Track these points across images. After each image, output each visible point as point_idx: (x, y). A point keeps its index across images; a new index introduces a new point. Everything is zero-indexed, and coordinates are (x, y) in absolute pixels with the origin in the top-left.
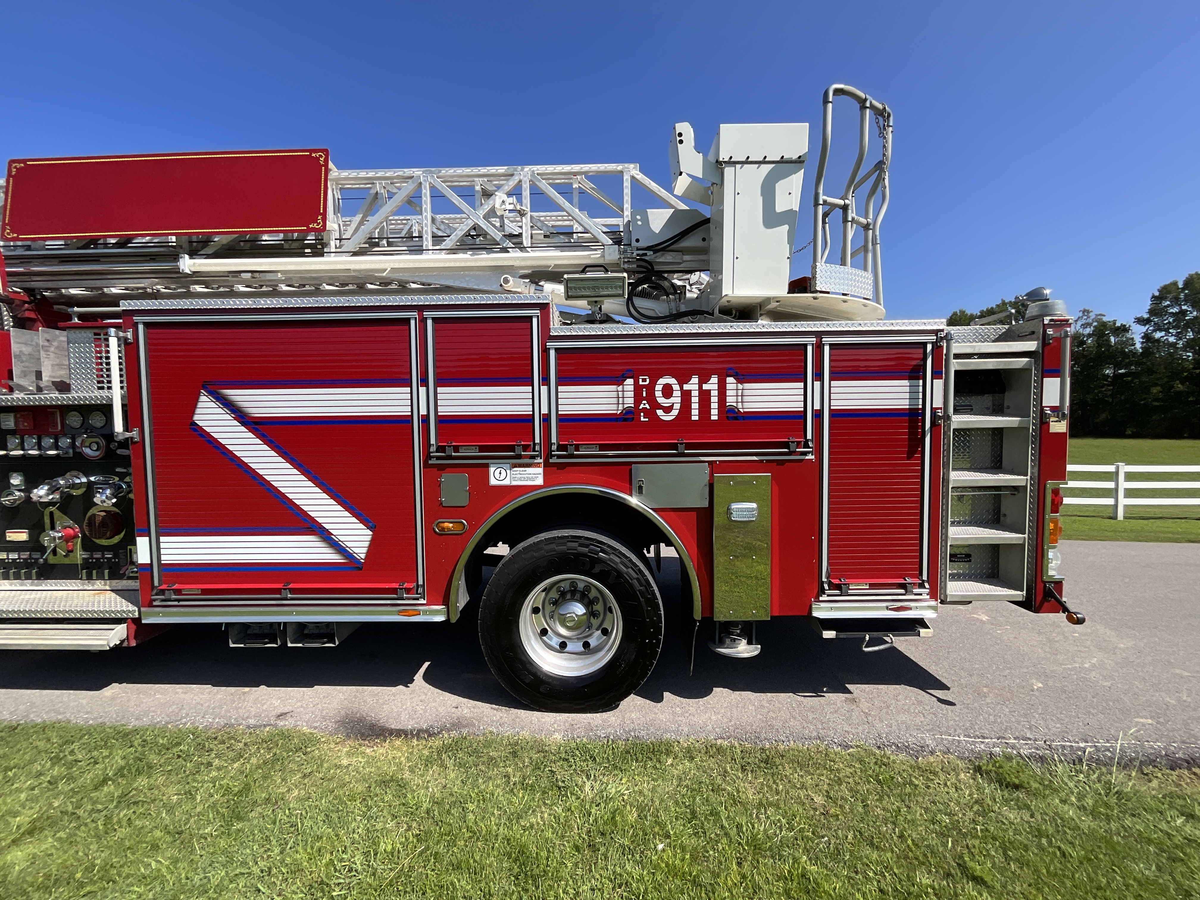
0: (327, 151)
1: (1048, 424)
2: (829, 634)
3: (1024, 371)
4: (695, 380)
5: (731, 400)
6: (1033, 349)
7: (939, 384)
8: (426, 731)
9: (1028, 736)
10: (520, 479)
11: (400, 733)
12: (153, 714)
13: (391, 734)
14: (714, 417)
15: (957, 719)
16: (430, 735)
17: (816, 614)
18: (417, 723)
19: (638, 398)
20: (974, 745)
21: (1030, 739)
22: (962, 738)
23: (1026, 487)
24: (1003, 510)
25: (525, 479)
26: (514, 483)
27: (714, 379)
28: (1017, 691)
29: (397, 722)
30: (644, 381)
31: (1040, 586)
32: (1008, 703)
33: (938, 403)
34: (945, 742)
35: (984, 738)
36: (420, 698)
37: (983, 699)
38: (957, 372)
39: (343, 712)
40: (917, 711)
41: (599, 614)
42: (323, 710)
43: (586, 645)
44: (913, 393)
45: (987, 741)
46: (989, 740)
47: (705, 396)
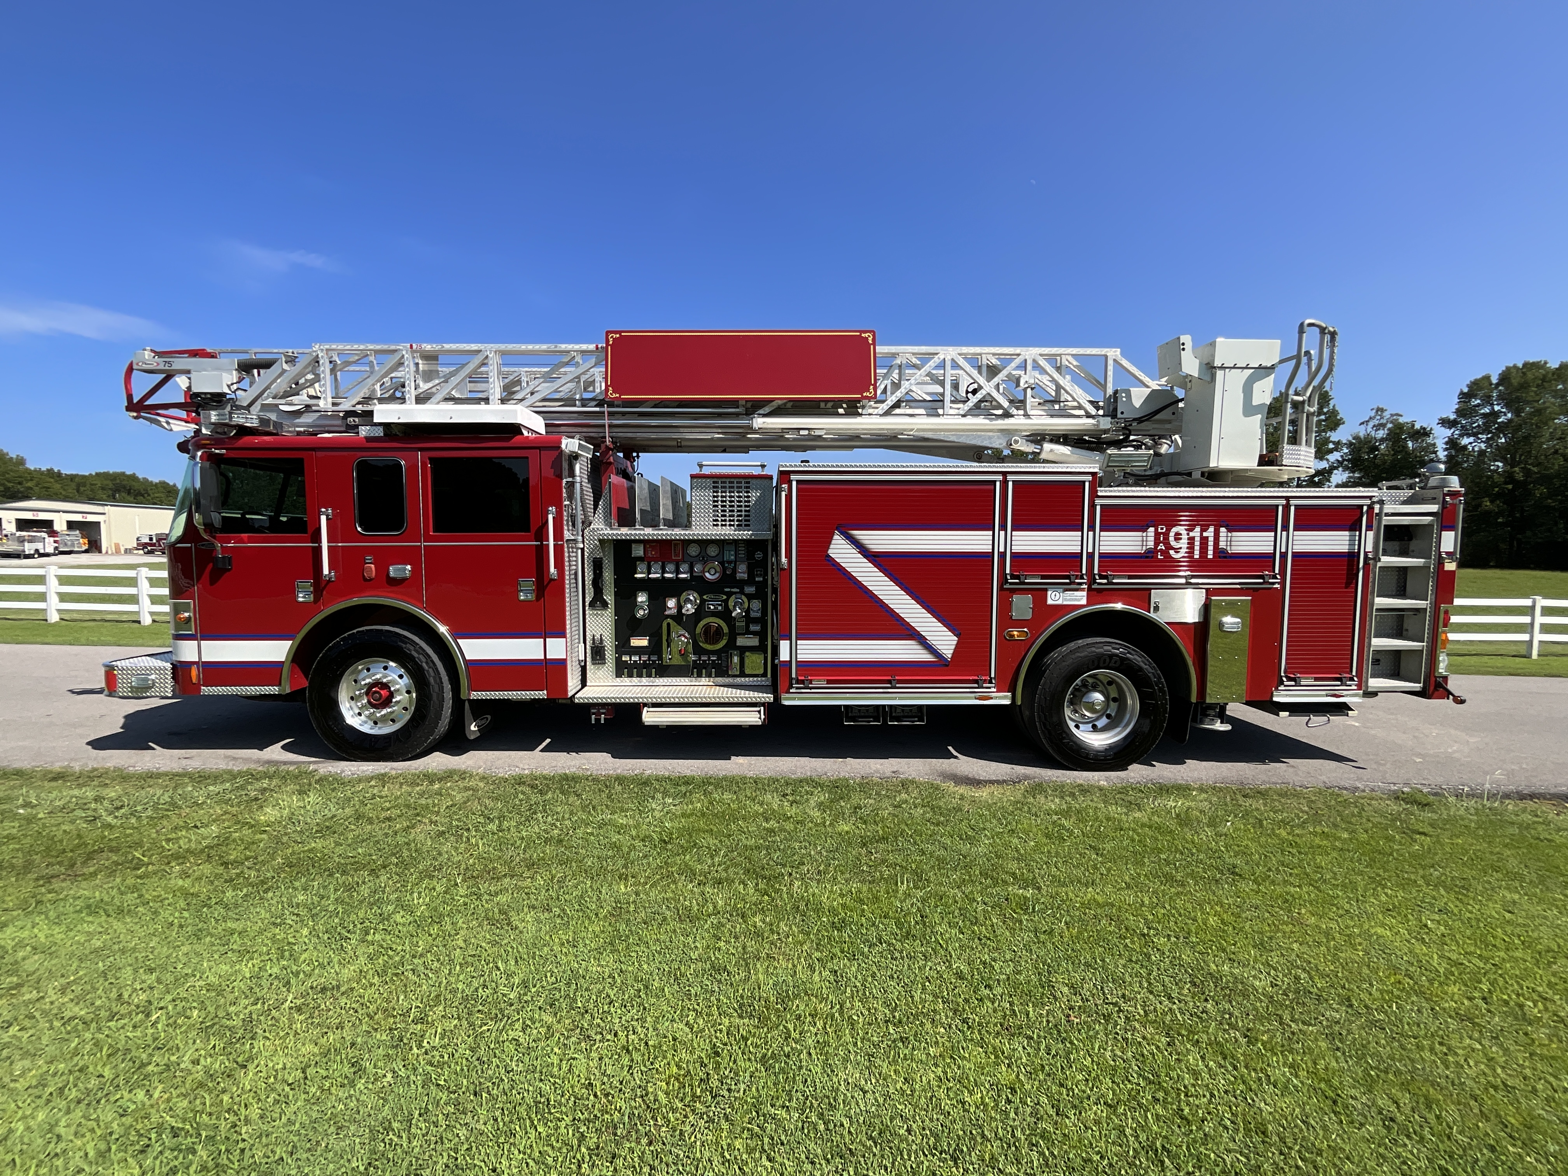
0: (873, 331)
1: (1443, 564)
2: (1284, 714)
3: (1430, 526)
4: (1198, 529)
5: (1222, 544)
6: (1435, 510)
7: (1371, 534)
8: (1008, 781)
9: (1424, 783)
10: (1069, 600)
13: (986, 782)
14: (1210, 557)
15: (1370, 775)
16: (1013, 783)
17: (1275, 699)
18: (996, 777)
19: (1157, 543)
20: (1390, 787)
21: (1425, 785)
22: (1379, 784)
23: (1426, 609)
24: (1405, 626)
25: (1072, 600)
26: (1065, 603)
27: (1212, 529)
28: (1406, 763)
30: (1162, 529)
31: (1433, 679)
32: (1402, 767)
33: (1369, 548)
34: (1370, 786)
35: (1394, 784)
37: (1384, 766)
38: (1385, 526)
42: (919, 770)
44: (1352, 540)
46: (1398, 785)
47: (1204, 541)
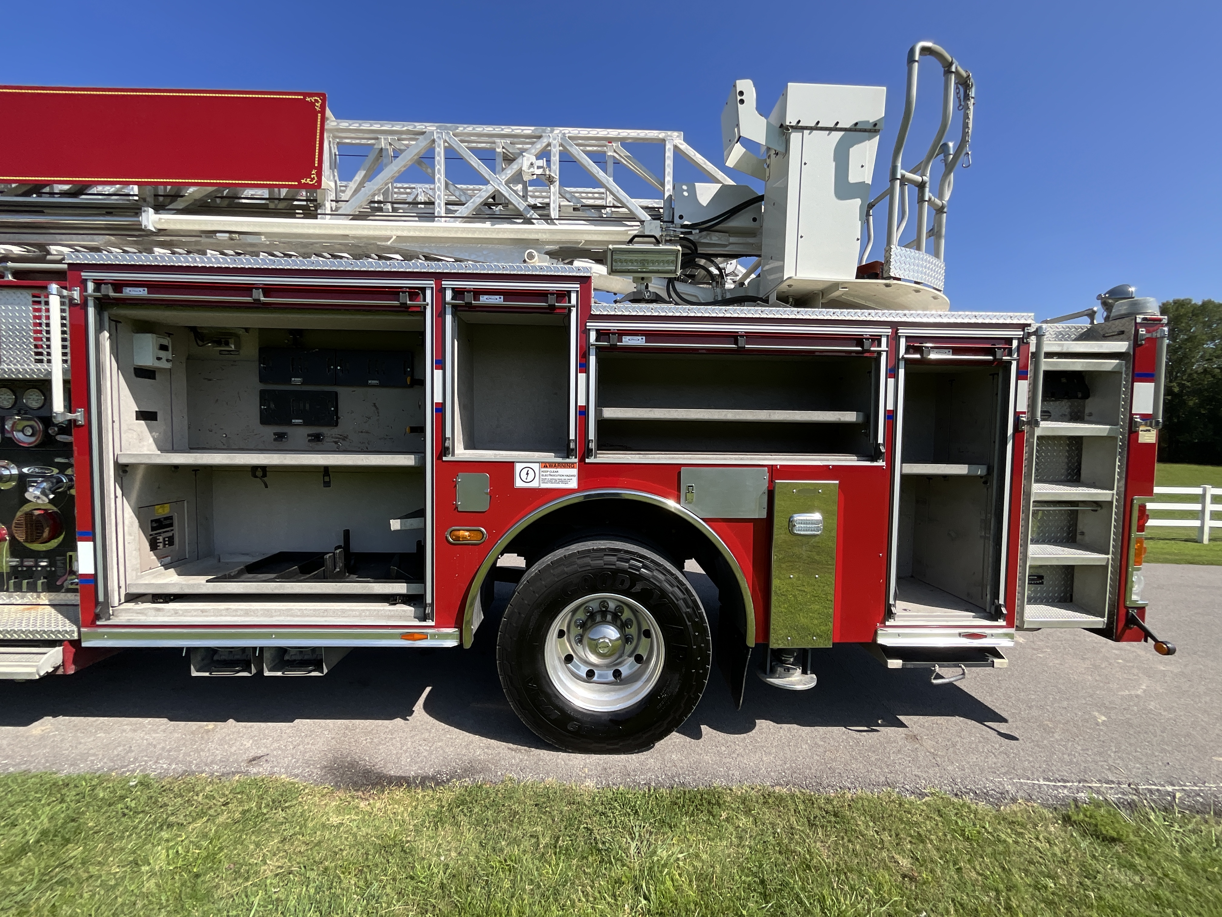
0: (324, 95)
1: (1137, 433)
2: (895, 664)
6: (1123, 350)
7: (1024, 385)
8: (433, 778)
9: (1110, 778)
10: (551, 481)
11: (401, 781)
12: (93, 758)
13: (390, 783)
15: (1031, 759)
16: (437, 784)
17: (881, 641)
18: (421, 769)
20: (1057, 790)
21: (1113, 782)
22: (1042, 782)
23: (1112, 502)
24: (1080, 527)
25: (556, 481)
26: (544, 486)
28: (1083, 725)
29: (396, 768)
31: (1123, 611)
32: (1077, 739)
33: (1023, 406)
34: (1026, 787)
35: (1065, 781)
36: (423, 736)
37: (1051, 735)
38: (1046, 372)
39: (330, 755)
40: (986, 750)
41: (632, 638)
42: (306, 752)
43: (617, 674)
45: (1068, 784)
46: (1071, 784)
